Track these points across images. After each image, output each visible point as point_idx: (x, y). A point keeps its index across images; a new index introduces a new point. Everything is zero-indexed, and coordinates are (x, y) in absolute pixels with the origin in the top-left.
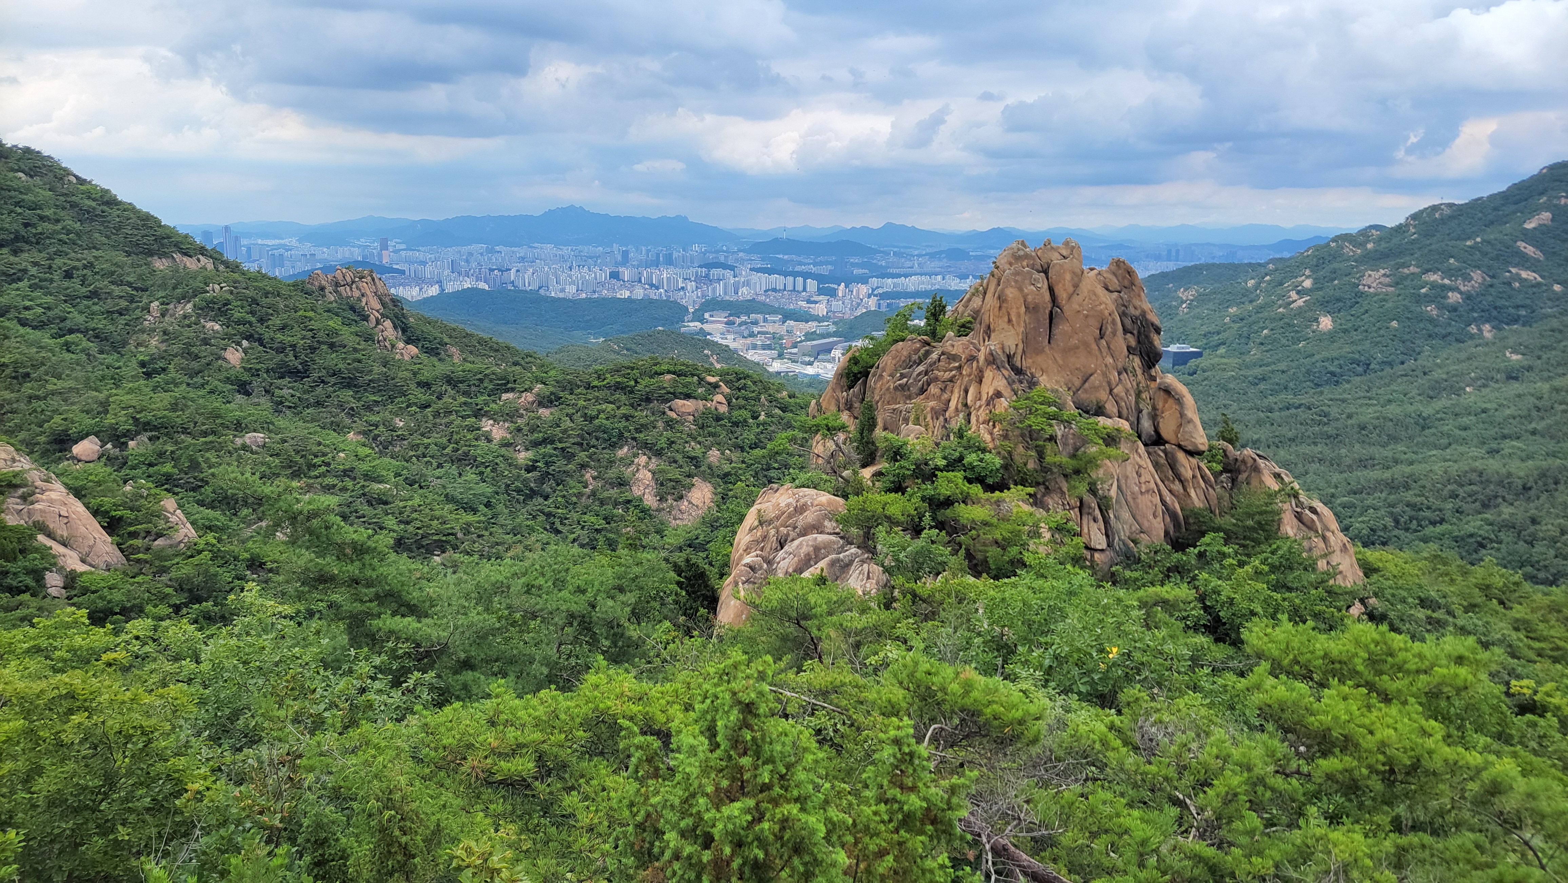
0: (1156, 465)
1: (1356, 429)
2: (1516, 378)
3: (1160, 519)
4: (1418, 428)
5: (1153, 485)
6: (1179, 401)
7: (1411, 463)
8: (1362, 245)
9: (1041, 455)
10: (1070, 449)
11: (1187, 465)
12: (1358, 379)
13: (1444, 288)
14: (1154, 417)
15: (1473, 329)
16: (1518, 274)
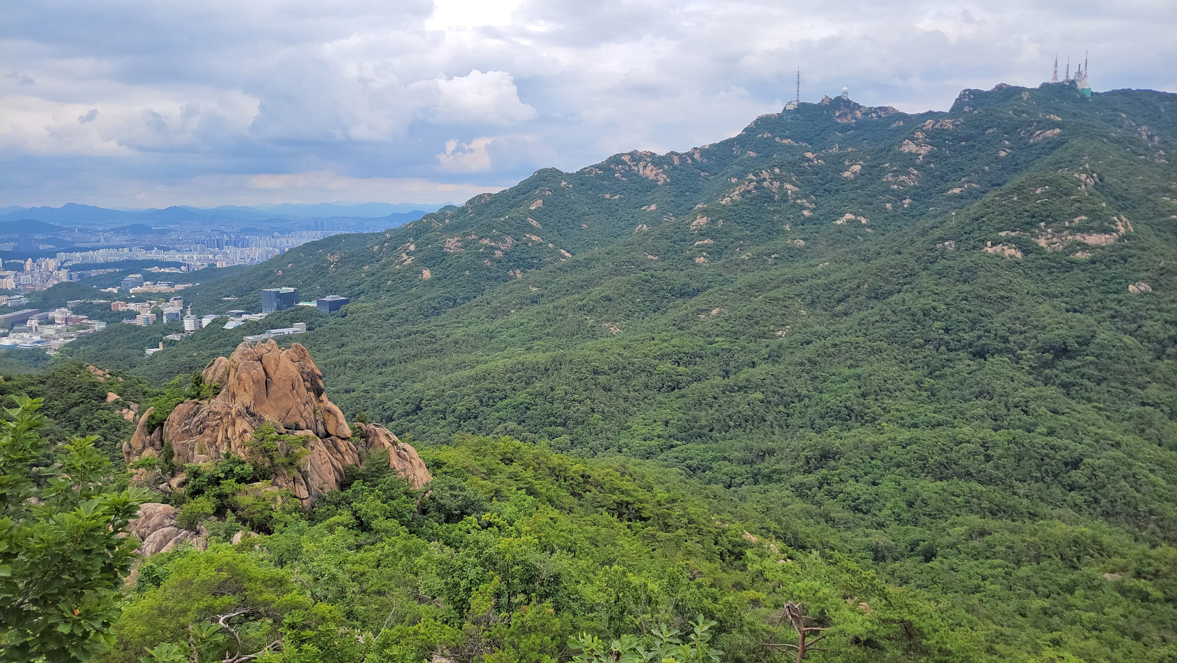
0: (328, 448)
1: (453, 344)
2: (536, 302)
3: (332, 475)
4: (488, 339)
5: (327, 459)
6: (335, 415)
7: (486, 362)
8: (442, 221)
9: (272, 459)
10: (285, 451)
11: (342, 445)
12: (451, 310)
13: (492, 247)
14: (324, 424)
15: (511, 273)
16: (530, 238)
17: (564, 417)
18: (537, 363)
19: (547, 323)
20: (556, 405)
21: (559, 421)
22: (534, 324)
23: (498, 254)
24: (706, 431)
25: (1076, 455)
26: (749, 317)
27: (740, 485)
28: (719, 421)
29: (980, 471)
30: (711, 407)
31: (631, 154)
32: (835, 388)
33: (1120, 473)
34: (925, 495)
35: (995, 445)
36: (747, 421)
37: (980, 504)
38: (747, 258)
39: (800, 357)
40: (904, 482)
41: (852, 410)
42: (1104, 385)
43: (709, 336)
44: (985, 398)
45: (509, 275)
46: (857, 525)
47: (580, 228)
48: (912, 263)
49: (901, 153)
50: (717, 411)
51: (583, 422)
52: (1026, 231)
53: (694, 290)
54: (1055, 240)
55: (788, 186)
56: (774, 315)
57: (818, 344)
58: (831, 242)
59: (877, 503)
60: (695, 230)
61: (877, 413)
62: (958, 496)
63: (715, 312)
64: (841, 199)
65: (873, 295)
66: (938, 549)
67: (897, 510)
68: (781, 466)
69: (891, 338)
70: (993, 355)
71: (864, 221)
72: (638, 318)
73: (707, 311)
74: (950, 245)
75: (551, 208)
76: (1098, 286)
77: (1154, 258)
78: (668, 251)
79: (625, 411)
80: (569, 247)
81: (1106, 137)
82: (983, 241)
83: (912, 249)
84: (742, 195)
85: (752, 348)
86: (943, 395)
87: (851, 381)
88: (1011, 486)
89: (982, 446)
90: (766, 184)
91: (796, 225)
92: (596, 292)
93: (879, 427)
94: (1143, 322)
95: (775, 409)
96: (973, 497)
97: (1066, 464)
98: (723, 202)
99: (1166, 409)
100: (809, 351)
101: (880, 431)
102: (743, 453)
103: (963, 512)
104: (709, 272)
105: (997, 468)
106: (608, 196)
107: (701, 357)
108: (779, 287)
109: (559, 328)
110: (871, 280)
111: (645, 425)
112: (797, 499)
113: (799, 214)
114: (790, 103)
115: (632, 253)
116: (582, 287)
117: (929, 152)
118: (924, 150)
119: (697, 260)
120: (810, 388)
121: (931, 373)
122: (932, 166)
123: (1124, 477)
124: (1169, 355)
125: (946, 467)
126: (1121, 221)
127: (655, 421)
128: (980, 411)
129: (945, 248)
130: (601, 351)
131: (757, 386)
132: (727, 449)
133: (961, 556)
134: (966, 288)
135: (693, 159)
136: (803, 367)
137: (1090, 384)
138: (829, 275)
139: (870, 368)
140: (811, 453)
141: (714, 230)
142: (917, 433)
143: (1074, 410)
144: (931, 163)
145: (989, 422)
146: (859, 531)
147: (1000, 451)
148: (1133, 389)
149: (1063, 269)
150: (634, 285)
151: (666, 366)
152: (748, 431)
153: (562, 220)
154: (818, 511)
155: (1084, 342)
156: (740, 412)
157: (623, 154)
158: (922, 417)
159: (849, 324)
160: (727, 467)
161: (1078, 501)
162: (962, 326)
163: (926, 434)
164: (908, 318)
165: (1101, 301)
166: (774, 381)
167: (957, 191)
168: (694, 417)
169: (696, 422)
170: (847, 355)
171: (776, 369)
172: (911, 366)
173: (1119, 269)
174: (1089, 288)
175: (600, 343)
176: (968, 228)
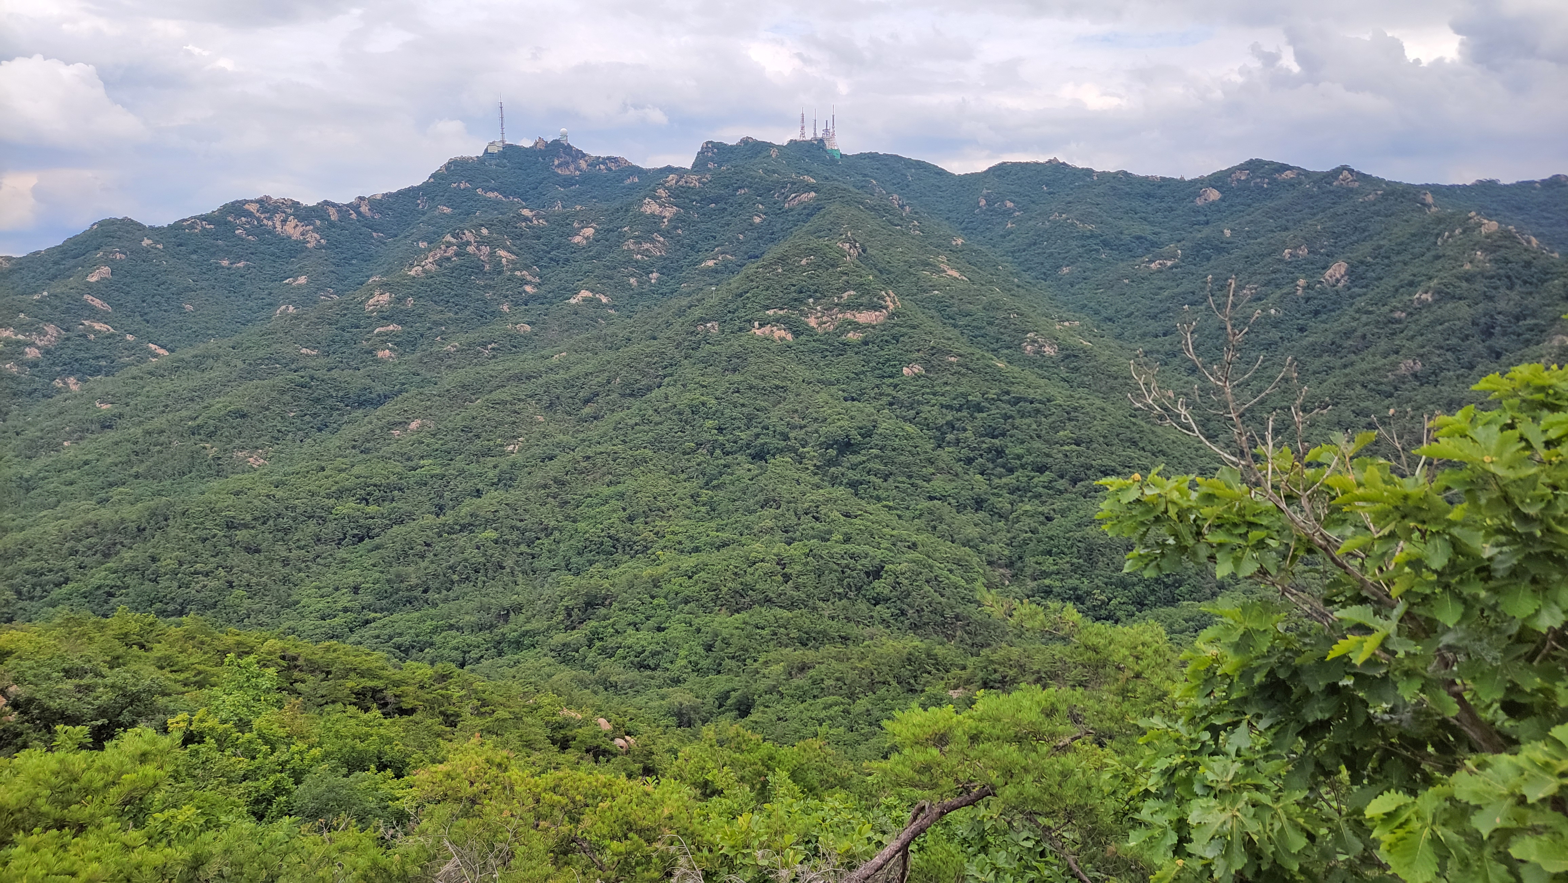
17: (180, 601)
18: (123, 520)
19: (133, 458)
20: (163, 583)
21: (170, 607)
22: (109, 460)
23: (32, 353)
24: (418, 593)
25: (877, 562)
26: (465, 430)
27: (478, 660)
28: (436, 576)
29: (781, 594)
30: (423, 557)
31: (260, 201)
32: (592, 513)
33: (923, 577)
34: (725, 633)
35: (792, 561)
36: (477, 571)
37: (788, 635)
38: (452, 350)
39: (543, 478)
40: (696, 622)
41: (617, 540)
42: (891, 480)
43: (409, 459)
44: (771, 507)
45: (54, 387)
46: (646, 686)
47: (180, 310)
48: (671, 351)
49: (642, 214)
50: (432, 562)
51: (215, 605)
52: (795, 308)
53: (379, 395)
54: (825, 319)
55: (502, 253)
56: (501, 423)
57: (563, 459)
58: (566, 327)
59: (667, 654)
60: (372, 312)
61: (649, 539)
62: (763, 628)
63: (414, 425)
64: (572, 272)
65: (628, 391)
66: (756, 697)
67: (693, 658)
68: (534, 625)
69: (656, 444)
70: (774, 455)
71: (604, 300)
72: (294, 441)
73: (404, 424)
74: (713, 327)
75: (128, 280)
76: (874, 369)
77: (924, 336)
78: (333, 341)
79: (285, 580)
80: (164, 339)
81: (862, 204)
82: (749, 321)
83: (669, 333)
84: (439, 263)
85: (474, 471)
86: (725, 509)
87: (613, 502)
88: (815, 609)
89: (778, 564)
90: (471, 249)
91: (517, 304)
92: (219, 404)
93: (653, 557)
94: (921, 408)
95: (515, 549)
96: (779, 627)
97: (868, 574)
98: (412, 273)
99: (953, 501)
100: (553, 468)
101: (656, 561)
102: (478, 615)
103: (771, 647)
104: (401, 369)
105: (797, 588)
106: (225, 263)
107: (400, 489)
108: (503, 386)
109: (156, 464)
110: (623, 373)
111: (322, 596)
112: (562, 667)
113: (520, 290)
114: (493, 144)
115: (275, 346)
116: (192, 400)
117: (675, 214)
118: (669, 212)
119: (380, 354)
120: (560, 518)
121: (707, 484)
122: (680, 231)
123: (927, 582)
124: (949, 443)
125: (742, 596)
126: (889, 296)
127: (337, 589)
128: (769, 523)
129: (708, 331)
130: (237, 494)
131: (487, 521)
132: (454, 613)
133: (784, 701)
134: (737, 377)
135: (359, 213)
136: (547, 491)
137: (879, 481)
138: (568, 368)
139: (635, 483)
140: (572, 602)
141: (402, 311)
142: (703, 557)
143: (866, 512)
144: (678, 228)
145: (779, 535)
146: (652, 693)
147: (798, 568)
148: (920, 482)
149: (836, 353)
150: (283, 392)
151: (347, 507)
152: (480, 584)
153: (149, 299)
154: (592, 677)
155: (867, 434)
156: (466, 560)
157: (247, 202)
158: (704, 538)
159: (601, 430)
160: (456, 639)
161: (885, 616)
162: (737, 423)
163: (715, 557)
164: (674, 417)
165: (877, 386)
166: (510, 512)
167: (711, 263)
168: (398, 576)
169: (402, 581)
170: (605, 469)
171: (513, 495)
172: (683, 476)
173: (892, 350)
174: (863, 372)
175: (233, 482)
176: (732, 306)
